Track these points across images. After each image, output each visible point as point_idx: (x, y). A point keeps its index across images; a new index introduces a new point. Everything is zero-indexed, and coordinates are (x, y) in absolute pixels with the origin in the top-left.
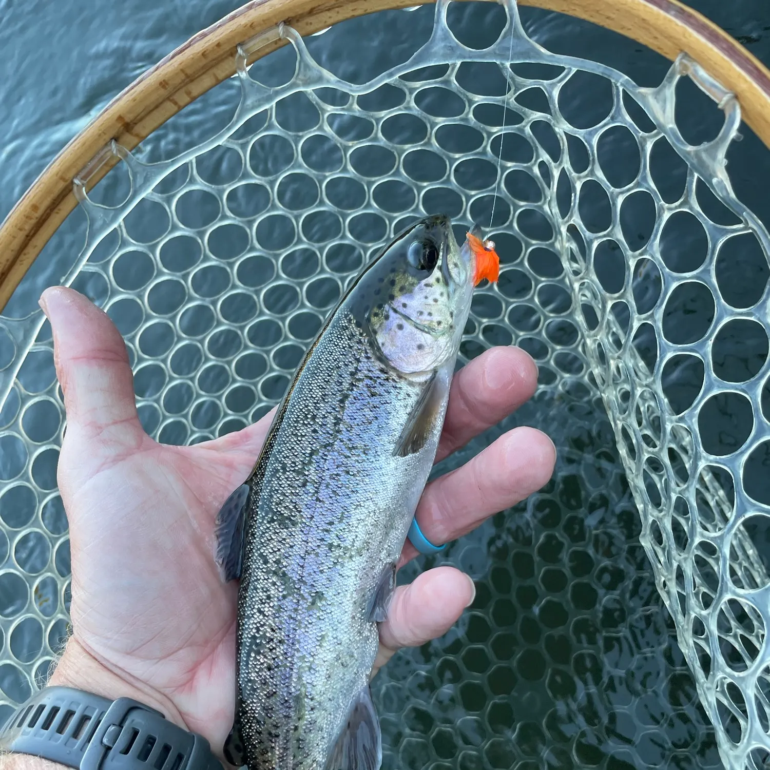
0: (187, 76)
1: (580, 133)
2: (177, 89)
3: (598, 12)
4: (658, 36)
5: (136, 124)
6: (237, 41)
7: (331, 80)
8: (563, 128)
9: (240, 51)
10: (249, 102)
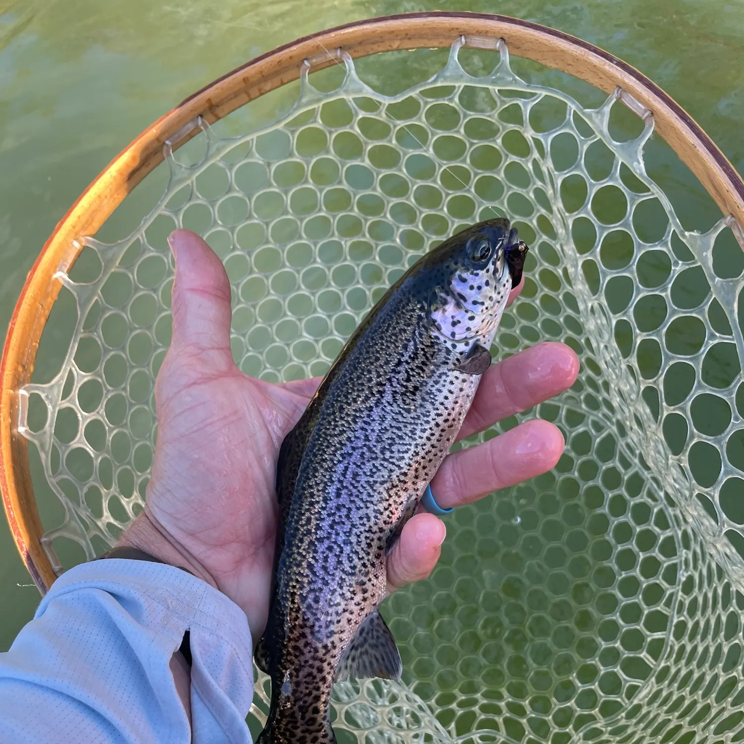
0: (263, 76)
1: (540, 136)
2: (253, 85)
3: (563, 60)
4: (603, 76)
5: (218, 106)
6: (304, 57)
7: (368, 92)
8: (529, 134)
9: (306, 62)
10: (304, 100)
